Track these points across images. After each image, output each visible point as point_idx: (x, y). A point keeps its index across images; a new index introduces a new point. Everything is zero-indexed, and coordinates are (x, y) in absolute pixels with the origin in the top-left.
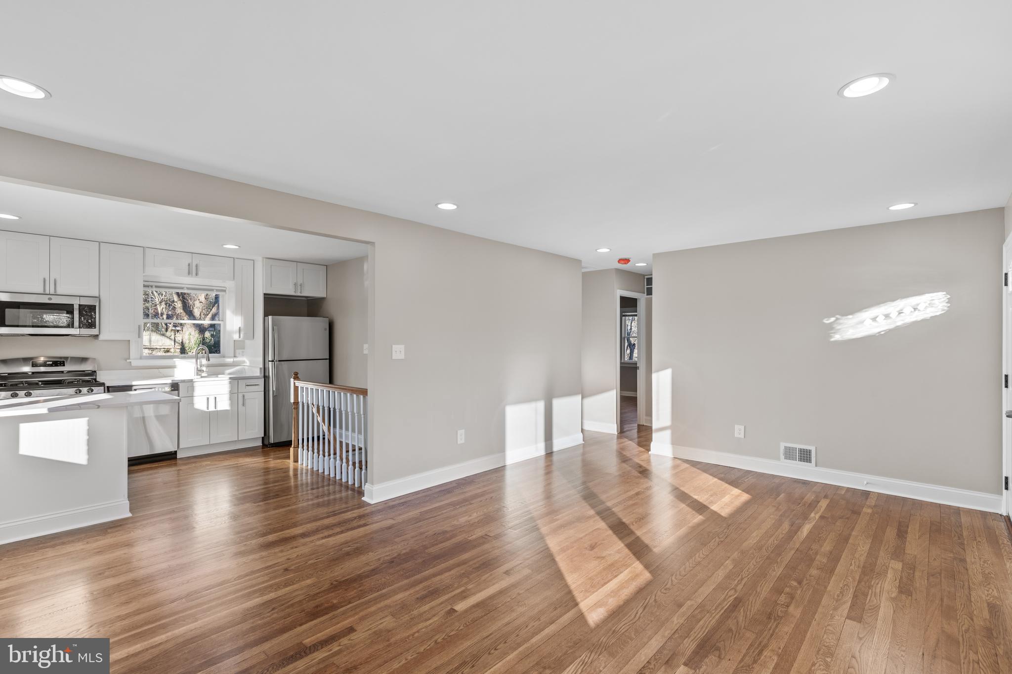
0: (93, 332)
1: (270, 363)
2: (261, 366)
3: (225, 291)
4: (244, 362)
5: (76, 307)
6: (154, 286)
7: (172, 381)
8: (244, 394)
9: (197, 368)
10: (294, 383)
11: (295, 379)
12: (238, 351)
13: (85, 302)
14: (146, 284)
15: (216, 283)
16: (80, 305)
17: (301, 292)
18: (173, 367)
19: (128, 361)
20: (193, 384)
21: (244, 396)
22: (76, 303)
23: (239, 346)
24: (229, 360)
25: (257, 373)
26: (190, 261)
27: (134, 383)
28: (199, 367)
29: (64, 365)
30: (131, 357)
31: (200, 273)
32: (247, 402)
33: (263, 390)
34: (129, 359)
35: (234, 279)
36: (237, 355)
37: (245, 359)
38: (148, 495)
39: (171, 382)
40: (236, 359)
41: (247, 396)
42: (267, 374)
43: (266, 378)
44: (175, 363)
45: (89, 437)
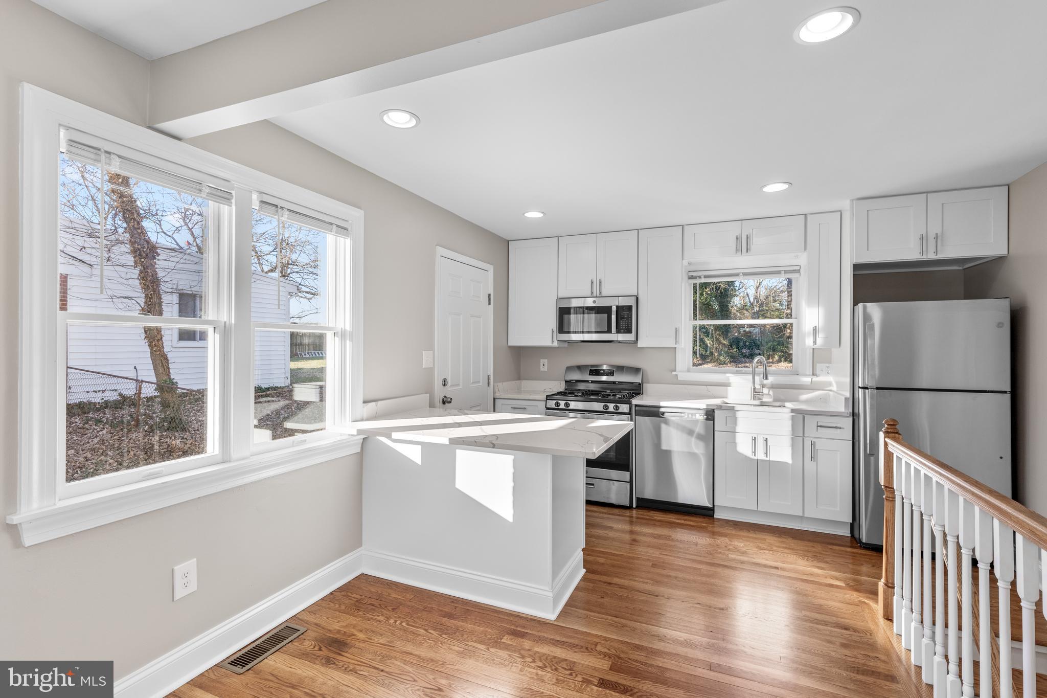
0: (630, 337)
1: (860, 390)
2: (848, 394)
3: (798, 271)
4: (830, 384)
5: (614, 309)
6: (703, 277)
7: (707, 405)
8: (813, 440)
9: (754, 389)
10: (886, 444)
11: (887, 433)
12: (819, 366)
13: (623, 302)
14: (690, 274)
15: (786, 260)
16: (617, 307)
17: (936, 253)
18: (727, 385)
19: (674, 373)
20: (735, 414)
21: (813, 444)
22: (614, 304)
23: (819, 357)
24: (807, 380)
25: (841, 407)
26: (738, 233)
27: (662, 404)
28: (758, 386)
29: (613, 375)
30: (677, 370)
31: (753, 247)
32: (821, 455)
33: (851, 439)
34: (675, 371)
35: (805, 249)
36: (818, 373)
37: (830, 379)
38: (616, 580)
39: (705, 407)
40: (815, 379)
41: (819, 444)
42: (856, 411)
43: (854, 415)
44: (729, 379)
45: (514, 485)
